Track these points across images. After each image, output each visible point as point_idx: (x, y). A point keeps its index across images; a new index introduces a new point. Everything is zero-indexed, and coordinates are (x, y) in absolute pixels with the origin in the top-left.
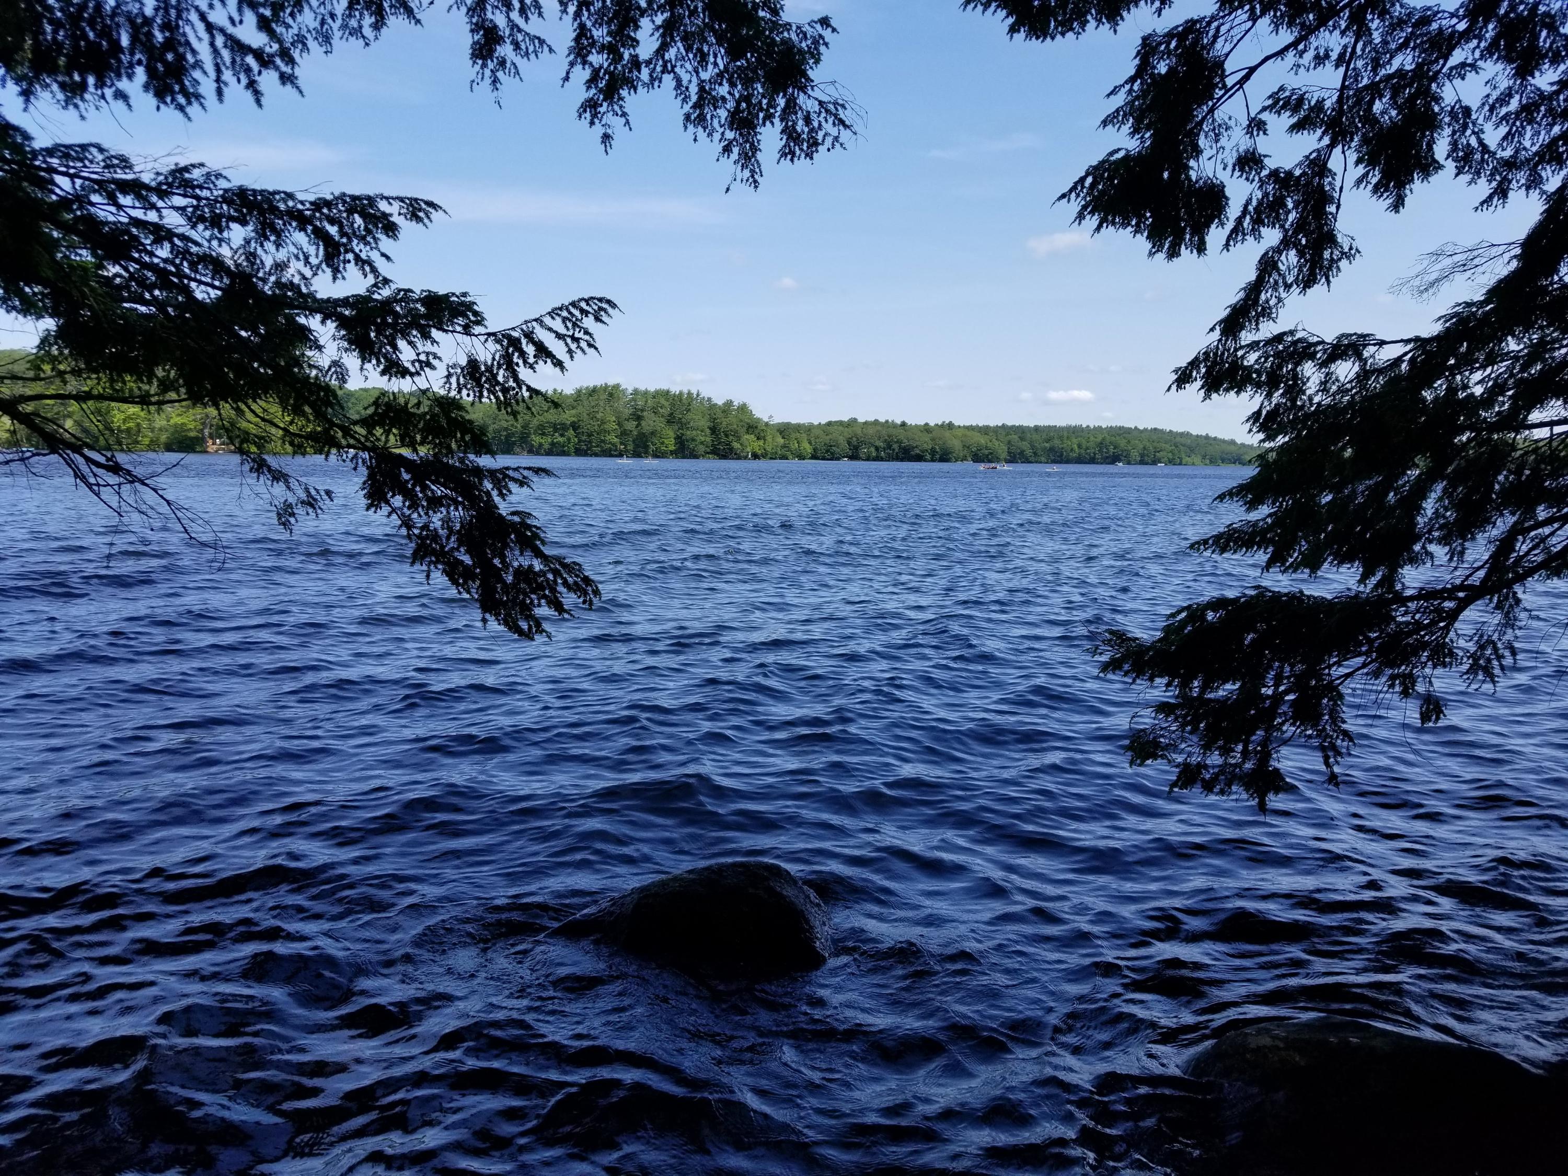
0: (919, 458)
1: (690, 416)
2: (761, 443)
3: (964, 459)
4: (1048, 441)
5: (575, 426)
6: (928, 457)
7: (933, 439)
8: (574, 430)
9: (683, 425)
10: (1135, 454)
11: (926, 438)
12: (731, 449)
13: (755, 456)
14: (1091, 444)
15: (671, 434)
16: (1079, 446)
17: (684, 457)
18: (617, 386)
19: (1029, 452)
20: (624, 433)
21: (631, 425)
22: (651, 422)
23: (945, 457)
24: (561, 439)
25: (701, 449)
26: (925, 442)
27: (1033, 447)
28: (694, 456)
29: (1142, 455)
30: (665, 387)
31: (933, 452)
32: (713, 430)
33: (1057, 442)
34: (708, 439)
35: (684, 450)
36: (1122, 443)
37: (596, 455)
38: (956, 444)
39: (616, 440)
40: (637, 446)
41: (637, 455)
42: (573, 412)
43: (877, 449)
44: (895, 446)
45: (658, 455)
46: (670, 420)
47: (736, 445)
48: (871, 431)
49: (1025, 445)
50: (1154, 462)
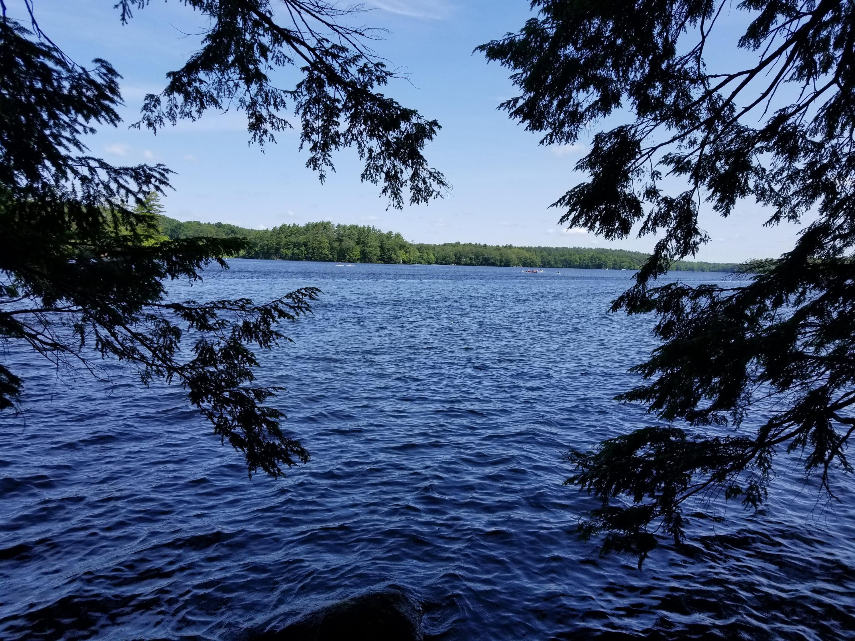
0: (493, 264)
1: (369, 240)
2: (407, 255)
3: (518, 265)
4: (563, 256)
5: (305, 244)
6: (498, 264)
7: (501, 254)
8: (305, 246)
9: (365, 245)
10: (610, 264)
11: (497, 253)
12: (391, 258)
13: (404, 262)
14: (586, 258)
15: (358, 249)
16: (580, 259)
17: (365, 262)
18: (328, 223)
19: (553, 262)
20: (332, 249)
21: (336, 244)
22: (347, 243)
23: (507, 264)
24: (298, 252)
25: (375, 258)
26: (497, 256)
27: (555, 259)
28: (370, 261)
29: (613, 264)
30: (355, 224)
31: (501, 261)
32: (381, 247)
33: (568, 257)
34: (379, 253)
35: (365, 258)
36: (603, 258)
37: (317, 260)
38: (513, 257)
39: (328, 252)
40: (339, 256)
41: (339, 260)
42: (304, 236)
43: (471, 259)
44: (481, 258)
45: (351, 261)
46: (358, 242)
47: (394, 256)
48: (467, 249)
49: (551, 258)
50: (620, 268)
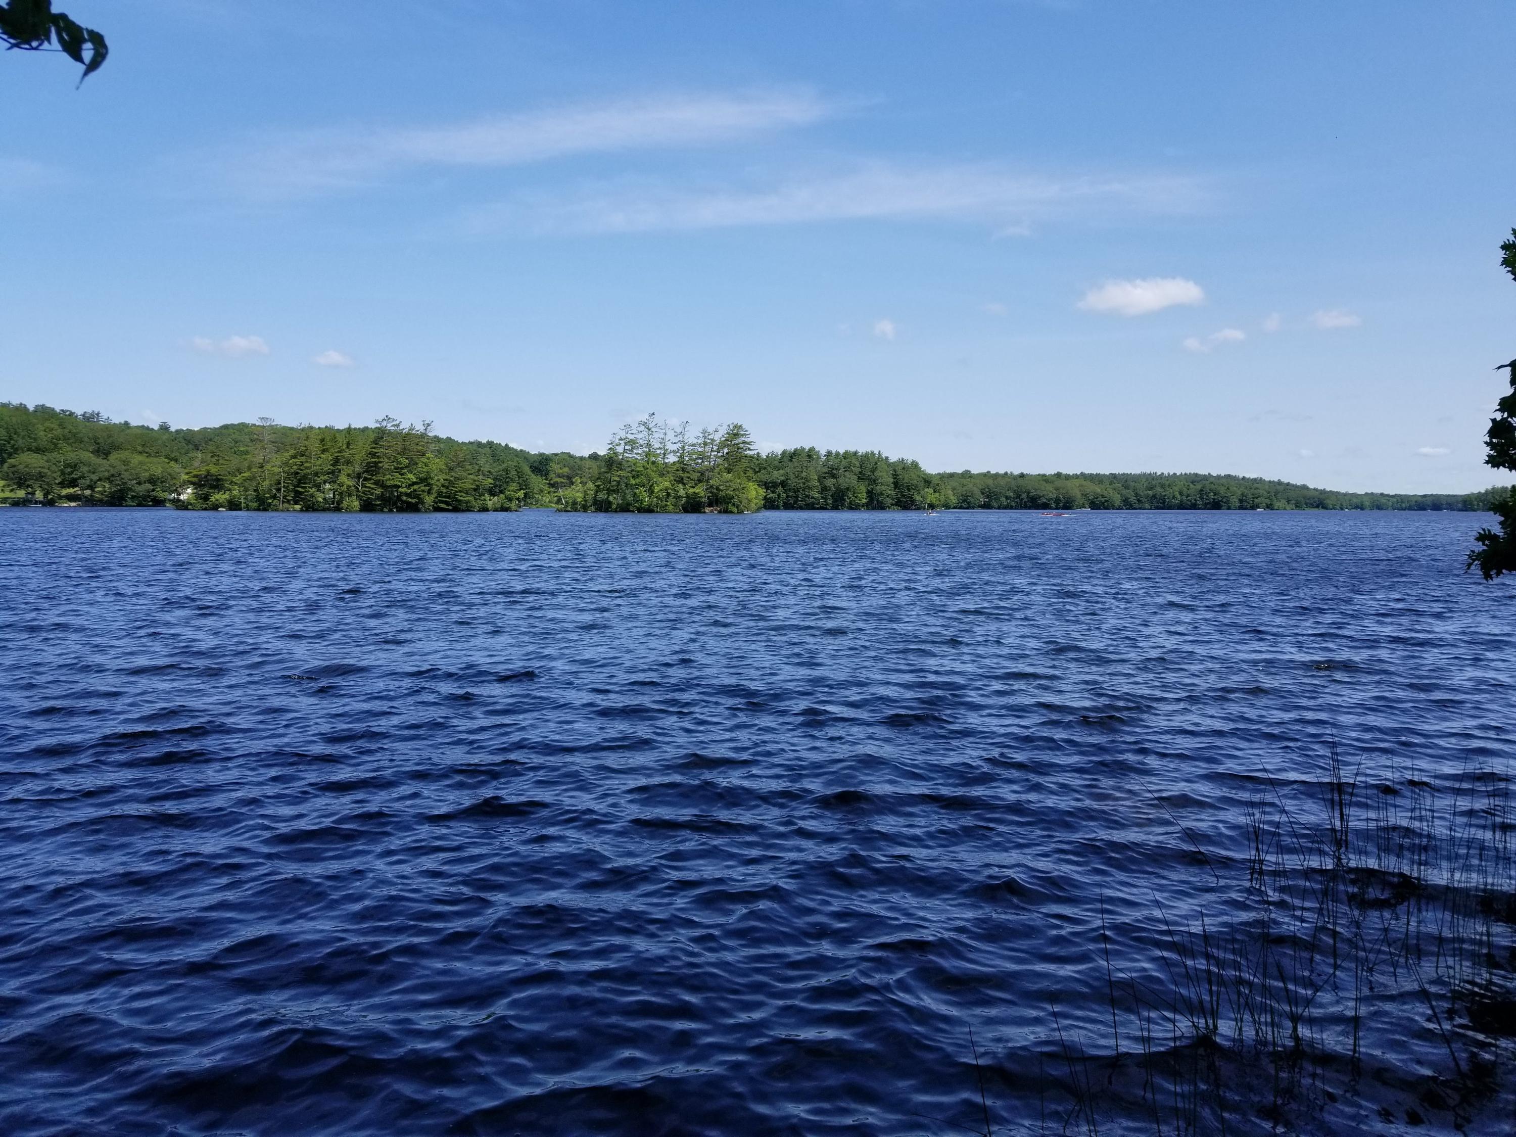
0: (1045, 506)
1: (877, 474)
2: (937, 495)
3: (1083, 506)
4: (1151, 489)
5: (783, 484)
6: (1053, 505)
7: (1057, 489)
8: (783, 487)
9: (874, 482)
10: (1235, 501)
11: (1050, 487)
12: (913, 501)
13: (932, 507)
14: (1191, 492)
15: (863, 489)
16: (1181, 493)
17: (874, 509)
18: (812, 449)
19: (1133, 499)
20: (824, 489)
21: (830, 482)
22: (848, 480)
23: (1067, 505)
24: (772, 495)
25: (888, 501)
26: (1049, 492)
27: (1136, 495)
28: (881, 507)
29: (1241, 501)
30: (852, 449)
31: (1057, 501)
32: (896, 484)
33: (1159, 490)
34: (893, 493)
35: (874, 503)
36: (1222, 490)
37: (801, 508)
38: (1076, 493)
39: (817, 495)
40: (835, 500)
41: (835, 508)
42: (781, 472)
43: (1007, 498)
44: (1024, 496)
45: (853, 507)
46: (861, 477)
47: (918, 498)
48: (1002, 482)
49: (1129, 494)
50: (1254, 507)
